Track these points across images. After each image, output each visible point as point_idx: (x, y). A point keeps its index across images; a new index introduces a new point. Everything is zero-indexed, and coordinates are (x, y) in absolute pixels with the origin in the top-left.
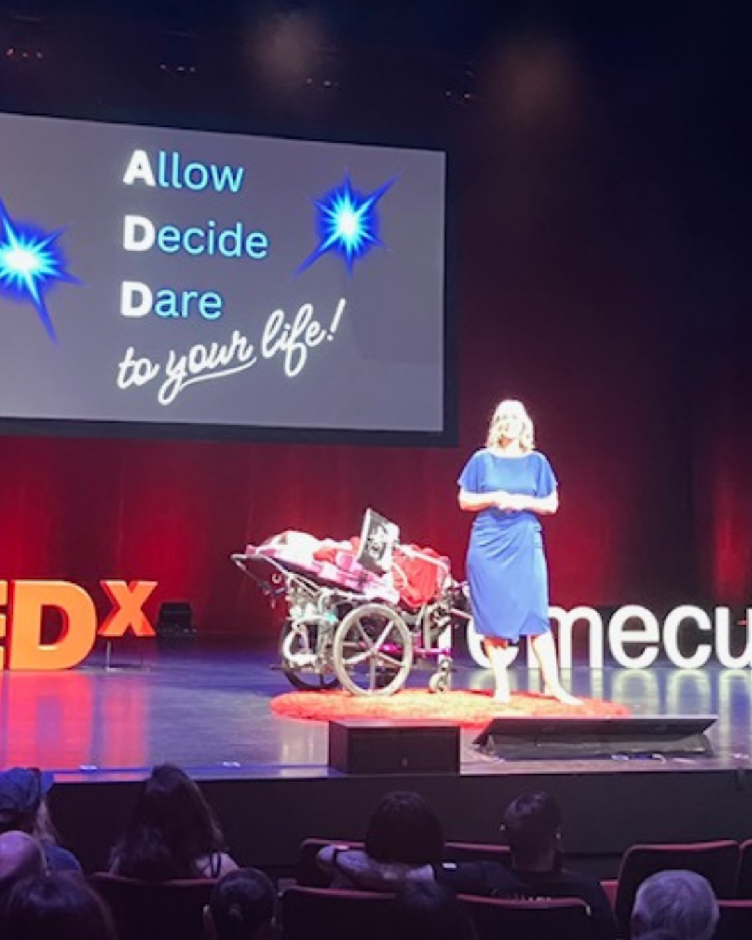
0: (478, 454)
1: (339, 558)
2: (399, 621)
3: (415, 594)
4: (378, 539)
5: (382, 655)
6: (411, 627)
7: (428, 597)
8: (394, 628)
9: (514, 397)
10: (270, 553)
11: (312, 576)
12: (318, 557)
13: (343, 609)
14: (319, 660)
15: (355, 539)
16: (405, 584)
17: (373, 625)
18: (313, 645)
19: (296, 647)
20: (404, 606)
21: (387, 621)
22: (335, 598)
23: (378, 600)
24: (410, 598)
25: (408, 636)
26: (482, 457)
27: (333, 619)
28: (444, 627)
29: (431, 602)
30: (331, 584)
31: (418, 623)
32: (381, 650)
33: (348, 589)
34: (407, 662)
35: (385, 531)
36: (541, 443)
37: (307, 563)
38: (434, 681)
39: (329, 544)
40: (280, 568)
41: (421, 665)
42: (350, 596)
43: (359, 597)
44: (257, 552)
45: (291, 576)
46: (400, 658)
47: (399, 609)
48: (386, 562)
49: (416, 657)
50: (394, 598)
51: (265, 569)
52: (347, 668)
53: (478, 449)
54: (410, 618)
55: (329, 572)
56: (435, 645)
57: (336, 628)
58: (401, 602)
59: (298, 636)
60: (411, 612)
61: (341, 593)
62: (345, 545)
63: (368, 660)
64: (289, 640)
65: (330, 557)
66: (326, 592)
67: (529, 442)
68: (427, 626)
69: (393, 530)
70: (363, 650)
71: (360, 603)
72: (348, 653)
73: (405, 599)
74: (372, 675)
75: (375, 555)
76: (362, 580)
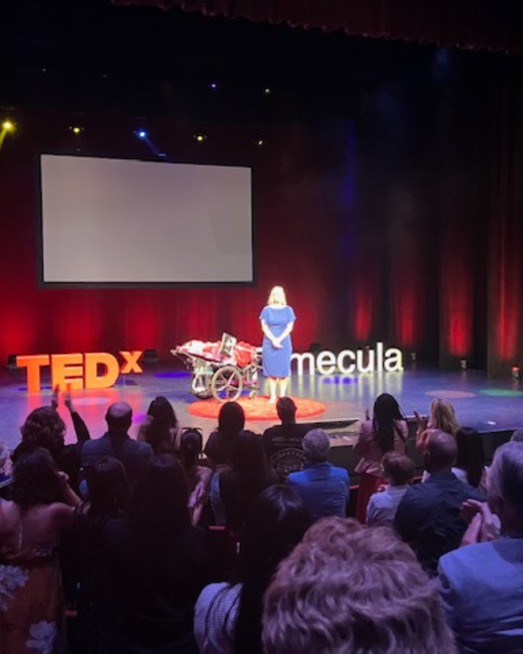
0: (266, 308)
1: (213, 350)
2: (237, 372)
3: (243, 361)
4: (228, 344)
5: (231, 386)
6: (242, 373)
7: (248, 361)
8: (235, 375)
9: (280, 285)
10: (185, 350)
11: (203, 358)
12: (205, 350)
13: (215, 369)
14: (206, 390)
15: (219, 342)
16: (239, 357)
17: (227, 375)
18: (204, 384)
19: (197, 385)
20: (239, 366)
21: (232, 373)
22: (212, 365)
23: (229, 365)
24: (242, 363)
25: (240, 377)
26: (267, 309)
27: (211, 373)
28: (254, 373)
29: (249, 363)
30: (210, 360)
31: (244, 372)
32: (231, 385)
33: (217, 362)
34: (240, 389)
35: (231, 341)
36: (289, 302)
37: (201, 353)
38: (251, 394)
39: (209, 344)
40: (189, 355)
41: (246, 389)
42: (217, 364)
43: (221, 364)
44: (181, 349)
45: (194, 358)
46: (237, 386)
47: (237, 367)
48: (231, 353)
49: (244, 385)
50: (235, 364)
51: (184, 356)
52: (218, 392)
53: (265, 306)
54: (241, 370)
55: (209, 356)
56: (251, 379)
57: (213, 375)
58: (238, 365)
59: (198, 380)
60: (241, 367)
61: (214, 363)
62: (215, 345)
63: (225, 389)
64: (195, 381)
65: (208, 350)
66: (208, 363)
67: (284, 302)
68: (248, 373)
69: (234, 340)
70: (224, 385)
71: (221, 367)
72: (218, 386)
73: (239, 363)
74: (227, 393)
75: (227, 351)
76: (222, 358)
